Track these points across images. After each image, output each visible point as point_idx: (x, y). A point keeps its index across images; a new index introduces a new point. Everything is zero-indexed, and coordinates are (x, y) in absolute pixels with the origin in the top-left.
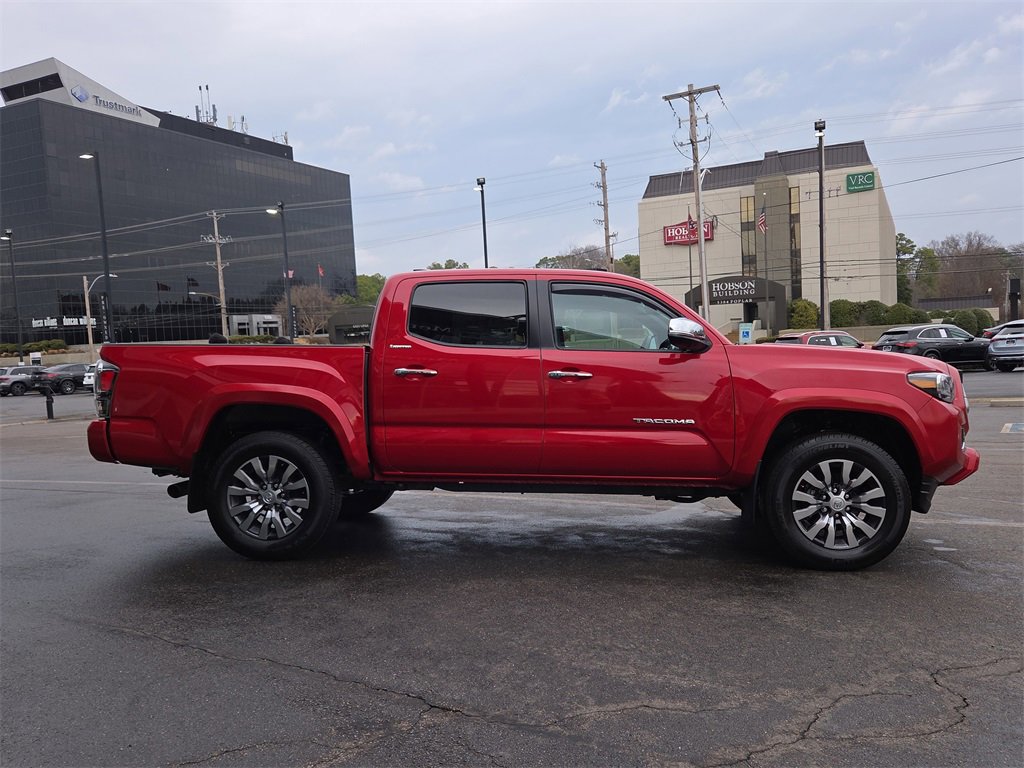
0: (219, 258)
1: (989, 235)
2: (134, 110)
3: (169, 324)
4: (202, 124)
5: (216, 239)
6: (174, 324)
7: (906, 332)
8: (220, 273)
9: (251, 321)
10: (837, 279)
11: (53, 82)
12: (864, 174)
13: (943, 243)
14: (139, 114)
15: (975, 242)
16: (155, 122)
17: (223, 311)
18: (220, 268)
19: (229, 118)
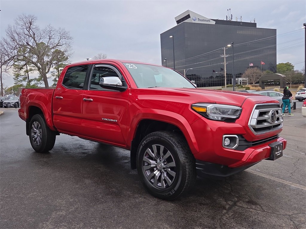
0: (225, 61)
2: (209, 21)
3: (210, 82)
4: (228, 21)
5: (225, 56)
6: (211, 82)
8: (225, 66)
9: (238, 80)
11: (188, 17)
14: (210, 21)
16: (214, 23)
17: (225, 77)
18: (225, 64)
19: (236, 17)
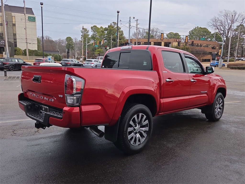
1: (50, 37)
7: (67, 60)
10: (30, 44)
12: (33, 17)
13: (41, 37)
15: (47, 38)
